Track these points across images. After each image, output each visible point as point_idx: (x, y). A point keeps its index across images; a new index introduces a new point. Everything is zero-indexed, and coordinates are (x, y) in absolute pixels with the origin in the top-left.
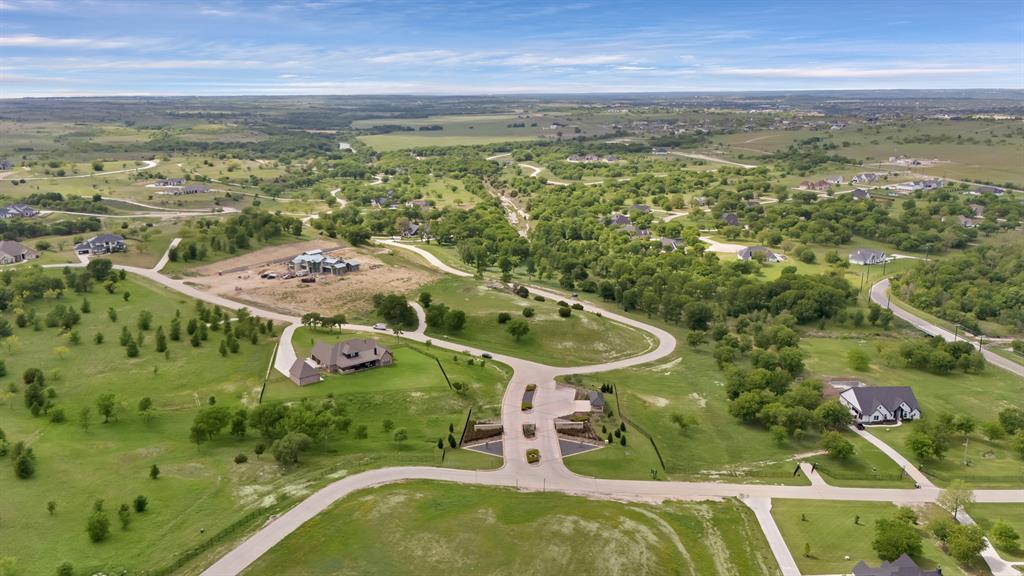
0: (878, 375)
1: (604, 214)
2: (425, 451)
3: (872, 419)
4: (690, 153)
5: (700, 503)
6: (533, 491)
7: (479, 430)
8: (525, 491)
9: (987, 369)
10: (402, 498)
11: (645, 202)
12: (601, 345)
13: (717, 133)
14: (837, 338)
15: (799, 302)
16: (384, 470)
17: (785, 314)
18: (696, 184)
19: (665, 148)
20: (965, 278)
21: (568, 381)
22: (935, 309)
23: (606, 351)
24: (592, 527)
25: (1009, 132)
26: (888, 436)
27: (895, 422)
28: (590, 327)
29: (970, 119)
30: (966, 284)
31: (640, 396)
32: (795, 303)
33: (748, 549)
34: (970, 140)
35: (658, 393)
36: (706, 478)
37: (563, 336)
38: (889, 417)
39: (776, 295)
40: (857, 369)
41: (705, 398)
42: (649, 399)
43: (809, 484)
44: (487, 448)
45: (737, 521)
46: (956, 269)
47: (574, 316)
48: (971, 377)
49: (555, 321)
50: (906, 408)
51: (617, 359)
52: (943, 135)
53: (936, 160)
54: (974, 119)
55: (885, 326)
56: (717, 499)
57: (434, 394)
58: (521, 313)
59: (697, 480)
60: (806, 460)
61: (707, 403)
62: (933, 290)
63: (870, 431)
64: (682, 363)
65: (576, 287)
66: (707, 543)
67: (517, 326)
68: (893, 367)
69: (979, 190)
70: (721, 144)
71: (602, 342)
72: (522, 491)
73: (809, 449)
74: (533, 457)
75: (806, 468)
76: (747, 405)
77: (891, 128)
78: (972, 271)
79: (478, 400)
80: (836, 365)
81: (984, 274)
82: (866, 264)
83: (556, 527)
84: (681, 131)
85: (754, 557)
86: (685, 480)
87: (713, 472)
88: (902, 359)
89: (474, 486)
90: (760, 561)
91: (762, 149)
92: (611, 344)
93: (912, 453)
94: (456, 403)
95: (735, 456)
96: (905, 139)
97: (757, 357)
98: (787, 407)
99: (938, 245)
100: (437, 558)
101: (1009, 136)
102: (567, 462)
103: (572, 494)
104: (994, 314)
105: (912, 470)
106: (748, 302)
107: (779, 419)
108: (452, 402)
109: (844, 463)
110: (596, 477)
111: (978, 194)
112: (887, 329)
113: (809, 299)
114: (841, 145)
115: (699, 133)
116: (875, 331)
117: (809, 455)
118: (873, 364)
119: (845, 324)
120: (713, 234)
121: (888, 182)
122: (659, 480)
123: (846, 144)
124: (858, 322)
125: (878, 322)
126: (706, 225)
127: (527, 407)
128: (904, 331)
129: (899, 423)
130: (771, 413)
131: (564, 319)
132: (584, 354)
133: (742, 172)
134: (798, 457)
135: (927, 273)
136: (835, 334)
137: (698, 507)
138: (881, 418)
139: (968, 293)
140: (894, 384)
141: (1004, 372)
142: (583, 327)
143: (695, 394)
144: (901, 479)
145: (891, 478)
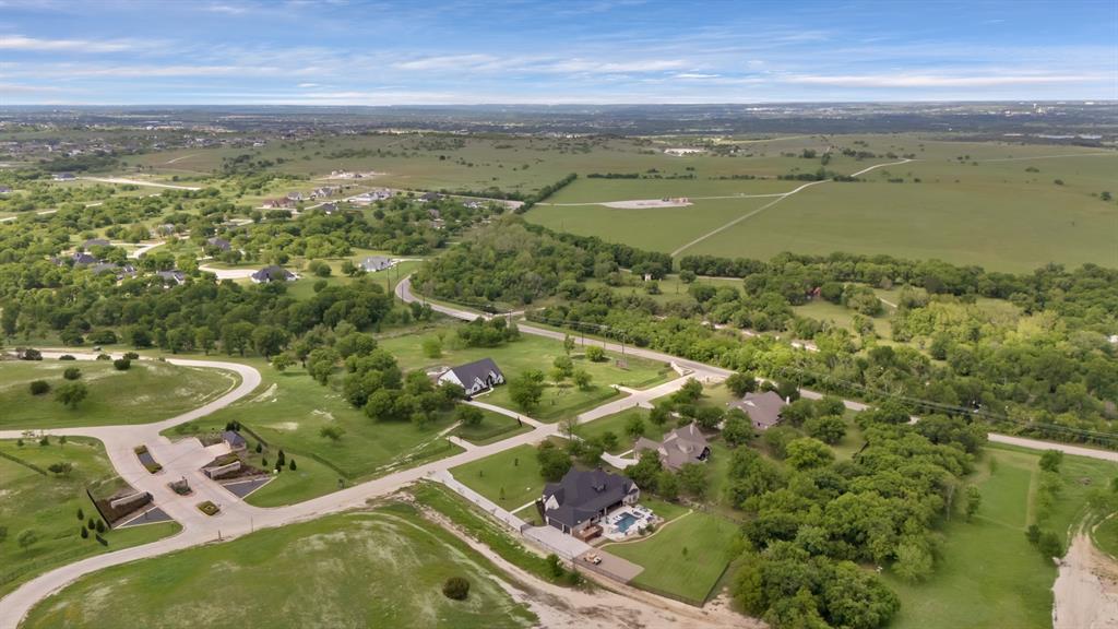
0: (450, 358)
1: (52, 254)
2: (66, 547)
3: (473, 391)
4: (106, 177)
5: (397, 492)
6: (237, 536)
7: (119, 507)
8: (230, 540)
9: (522, 336)
10: (106, 590)
11: (97, 236)
12: (184, 390)
13: (123, 153)
14: (395, 337)
15: (352, 311)
16: (45, 577)
17: (343, 325)
18: (146, 212)
19: (73, 173)
20: (465, 270)
21: (181, 431)
22: (456, 299)
23: (193, 396)
24: (340, 535)
25: (415, 145)
26: (490, 400)
27: (488, 389)
28: (161, 374)
29: (376, 134)
30: (468, 274)
31: (265, 426)
32: (348, 312)
33: (461, 510)
34: (389, 153)
35: (281, 418)
36: (384, 473)
37: (133, 391)
38: (485, 386)
39: (327, 308)
40: (432, 357)
41: (328, 411)
42: (279, 426)
43: (465, 450)
44: (147, 518)
45: (435, 494)
46: (455, 263)
47: (135, 367)
48: (514, 344)
49: (113, 376)
50: (493, 375)
51: (208, 401)
52: (364, 150)
53: (372, 173)
54: (380, 135)
55: (427, 319)
56: (408, 485)
57: (26, 487)
58: (61, 377)
59: (378, 477)
60: (449, 434)
61: (333, 415)
62: (448, 282)
63: (476, 399)
64: (279, 388)
65: (87, 341)
66: (428, 518)
67: (70, 391)
68: (457, 350)
69: (424, 197)
70: (140, 166)
71: (183, 387)
72: (227, 541)
73: (446, 426)
74: (210, 509)
75: (454, 440)
76: (382, 403)
77: (311, 143)
78: (467, 263)
79: (88, 478)
80: (414, 358)
81: (477, 265)
82: (377, 271)
83: (307, 549)
84: (75, 152)
85: (470, 515)
86: (369, 480)
87: (387, 466)
88: (463, 341)
89: (170, 554)
90: (475, 514)
91: (194, 169)
92: (194, 387)
93: (517, 405)
94: (64, 489)
95: (394, 448)
96: (333, 154)
97: (354, 364)
98: (415, 395)
99: (427, 246)
100: (213, 618)
101: (417, 149)
102: (250, 501)
103: (279, 525)
104: (499, 295)
105: (524, 419)
106: (303, 319)
107: (415, 407)
108: (56, 489)
109: (477, 427)
110: (291, 504)
111: (426, 200)
112: (430, 321)
113: (360, 306)
114: (275, 161)
115: (102, 154)
116: (422, 325)
117: (448, 430)
118: (444, 349)
119: (396, 324)
120: (207, 261)
121: (345, 196)
122: (348, 487)
123: (280, 161)
124: (406, 321)
125: (421, 317)
126: (197, 253)
127: (155, 469)
128: (444, 320)
129: (492, 389)
130: (405, 405)
131: (124, 372)
132: (170, 404)
133: (191, 195)
134: (442, 434)
135: (435, 270)
136: (392, 335)
137: (398, 496)
138: (479, 388)
139: (474, 282)
140: (467, 361)
141: (531, 335)
142: (153, 376)
143: (316, 411)
144: (519, 427)
145: (515, 428)
